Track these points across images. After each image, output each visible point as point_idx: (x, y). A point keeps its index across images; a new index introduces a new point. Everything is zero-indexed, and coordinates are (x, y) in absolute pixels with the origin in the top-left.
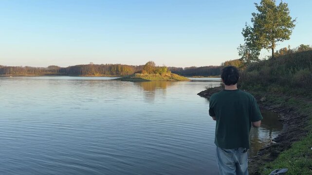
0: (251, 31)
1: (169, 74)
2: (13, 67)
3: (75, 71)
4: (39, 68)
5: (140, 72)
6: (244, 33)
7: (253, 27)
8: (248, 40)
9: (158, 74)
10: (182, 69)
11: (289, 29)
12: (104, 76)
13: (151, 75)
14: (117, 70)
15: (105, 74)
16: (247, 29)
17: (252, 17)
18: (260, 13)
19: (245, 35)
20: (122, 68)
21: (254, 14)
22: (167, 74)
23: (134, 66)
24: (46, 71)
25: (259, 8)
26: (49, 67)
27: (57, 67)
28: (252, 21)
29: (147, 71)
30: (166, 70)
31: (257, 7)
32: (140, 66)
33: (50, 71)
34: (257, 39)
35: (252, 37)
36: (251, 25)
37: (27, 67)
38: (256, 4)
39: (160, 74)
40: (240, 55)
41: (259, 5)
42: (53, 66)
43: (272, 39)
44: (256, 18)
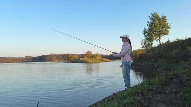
0: (147, 31)
1: (101, 58)
2: (3, 58)
3: (42, 59)
4: (19, 58)
5: (83, 57)
6: (143, 32)
7: (148, 29)
8: (146, 36)
9: (94, 58)
10: (107, 55)
11: (168, 30)
12: (60, 61)
13: (90, 59)
14: (68, 57)
15: (60, 60)
16: (145, 30)
17: (148, 23)
18: (151, 21)
19: (144, 34)
20: (71, 56)
21: (148, 22)
22: (99, 58)
23: (78, 55)
24: (24, 59)
25: (151, 19)
26: (25, 57)
27: (30, 56)
28: (148, 26)
29: (87, 57)
30: (99, 56)
31: (150, 18)
32: (82, 55)
33: (26, 59)
34: (151, 35)
35: (148, 34)
36: (147, 28)
37: (12, 57)
38: (149, 17)
39: (95, 58)
40: (142, 44)
41: (151, 17)
42: (28, 56)
43: (159, 35)
44: (150, 24)
